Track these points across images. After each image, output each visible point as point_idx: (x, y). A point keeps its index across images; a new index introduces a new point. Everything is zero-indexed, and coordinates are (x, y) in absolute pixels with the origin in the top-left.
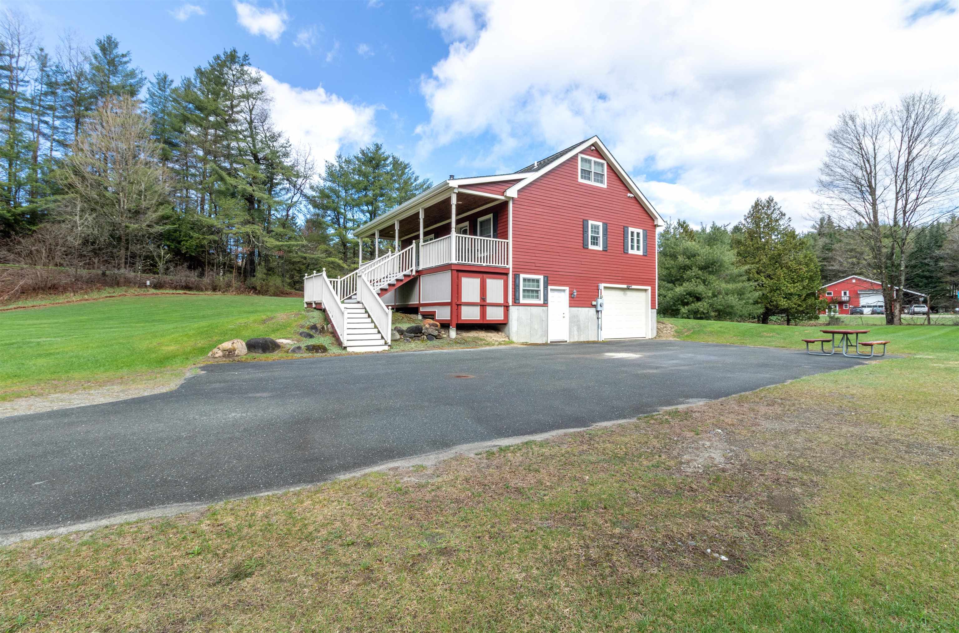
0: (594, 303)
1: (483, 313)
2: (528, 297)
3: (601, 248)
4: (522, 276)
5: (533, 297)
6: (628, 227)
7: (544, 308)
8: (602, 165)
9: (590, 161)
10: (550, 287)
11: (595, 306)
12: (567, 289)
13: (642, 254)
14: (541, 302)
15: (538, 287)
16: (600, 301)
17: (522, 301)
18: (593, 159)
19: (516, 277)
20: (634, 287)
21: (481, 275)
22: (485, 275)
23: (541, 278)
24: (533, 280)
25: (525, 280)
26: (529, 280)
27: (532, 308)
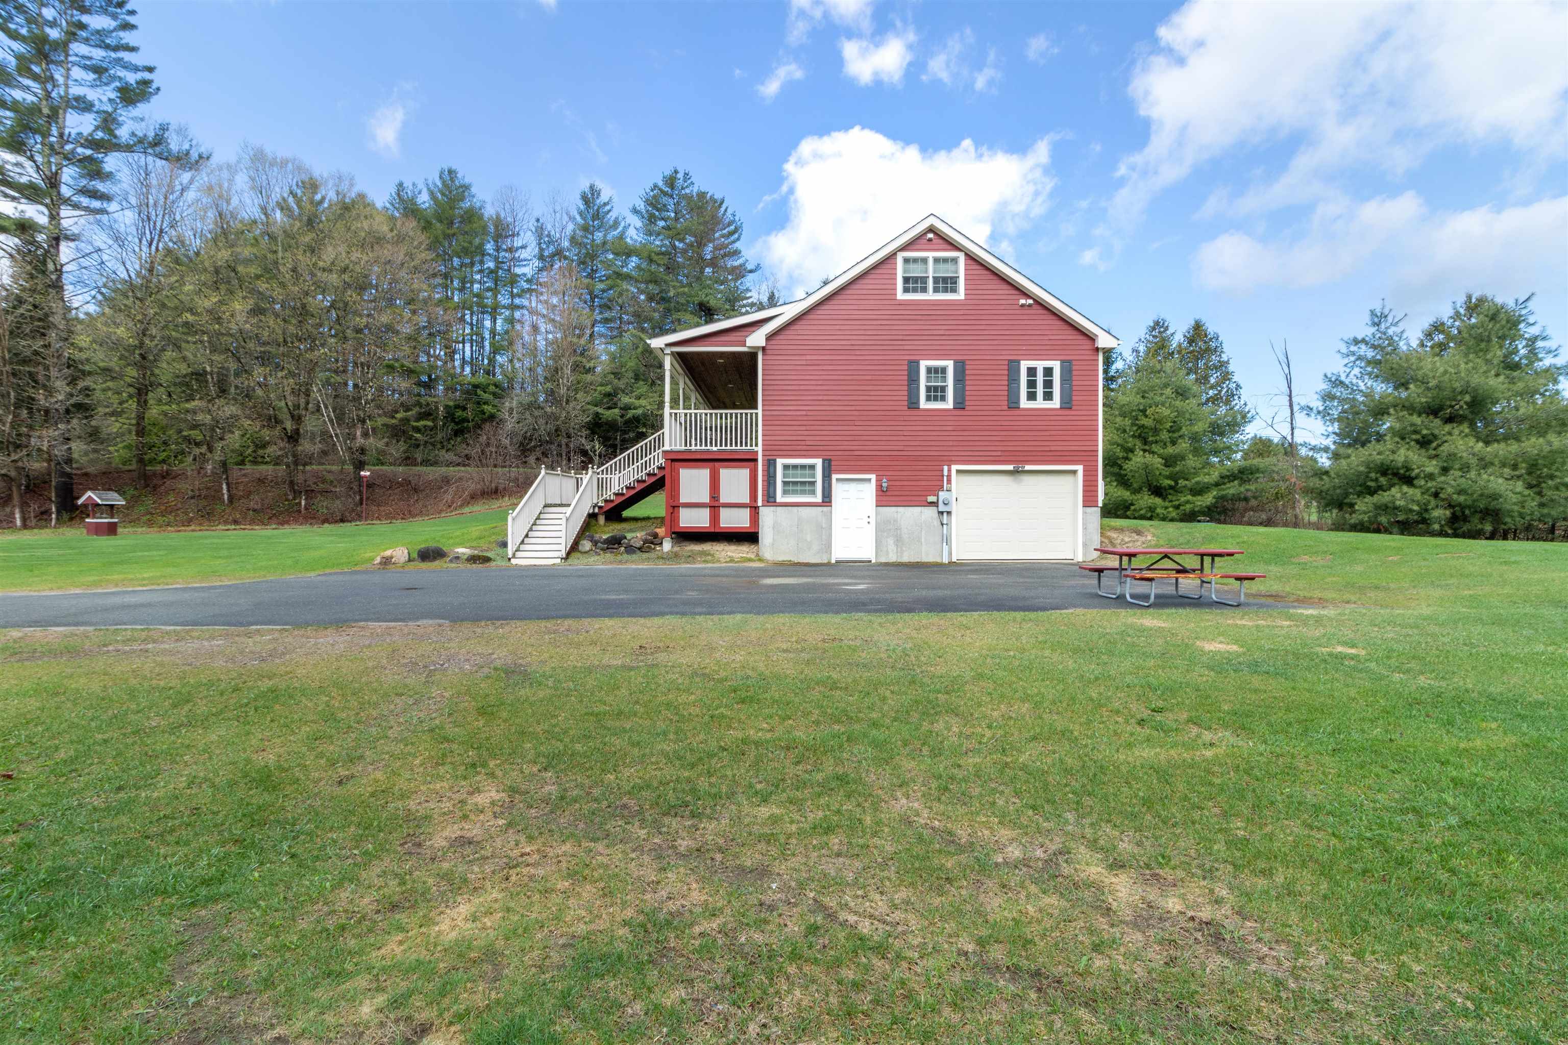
0: (931, 499)
1: (715, 518)
2: (795, 492)
3: (949, 404)
4: (780, 462)
5: (803, 492)
6: (1018, 362)
7: (825, 509)
8: (955, 260)
9: (924, 260)
10: (835, 477)
11: (935, 504)
12: (873, 477)
13: (1058, 406)
14: (819, 498)
15: (814, 476)
16: (942, 495)
17: (780, 498)
18: (931, 255)
19: (770, 465)
20: (1028, 467)
21: (711, 464)
22: (717, 464)
23: (818, 462)
24: (803, 467)
25: (786, 467)
26: (795, 467)
27: (800, 509)
